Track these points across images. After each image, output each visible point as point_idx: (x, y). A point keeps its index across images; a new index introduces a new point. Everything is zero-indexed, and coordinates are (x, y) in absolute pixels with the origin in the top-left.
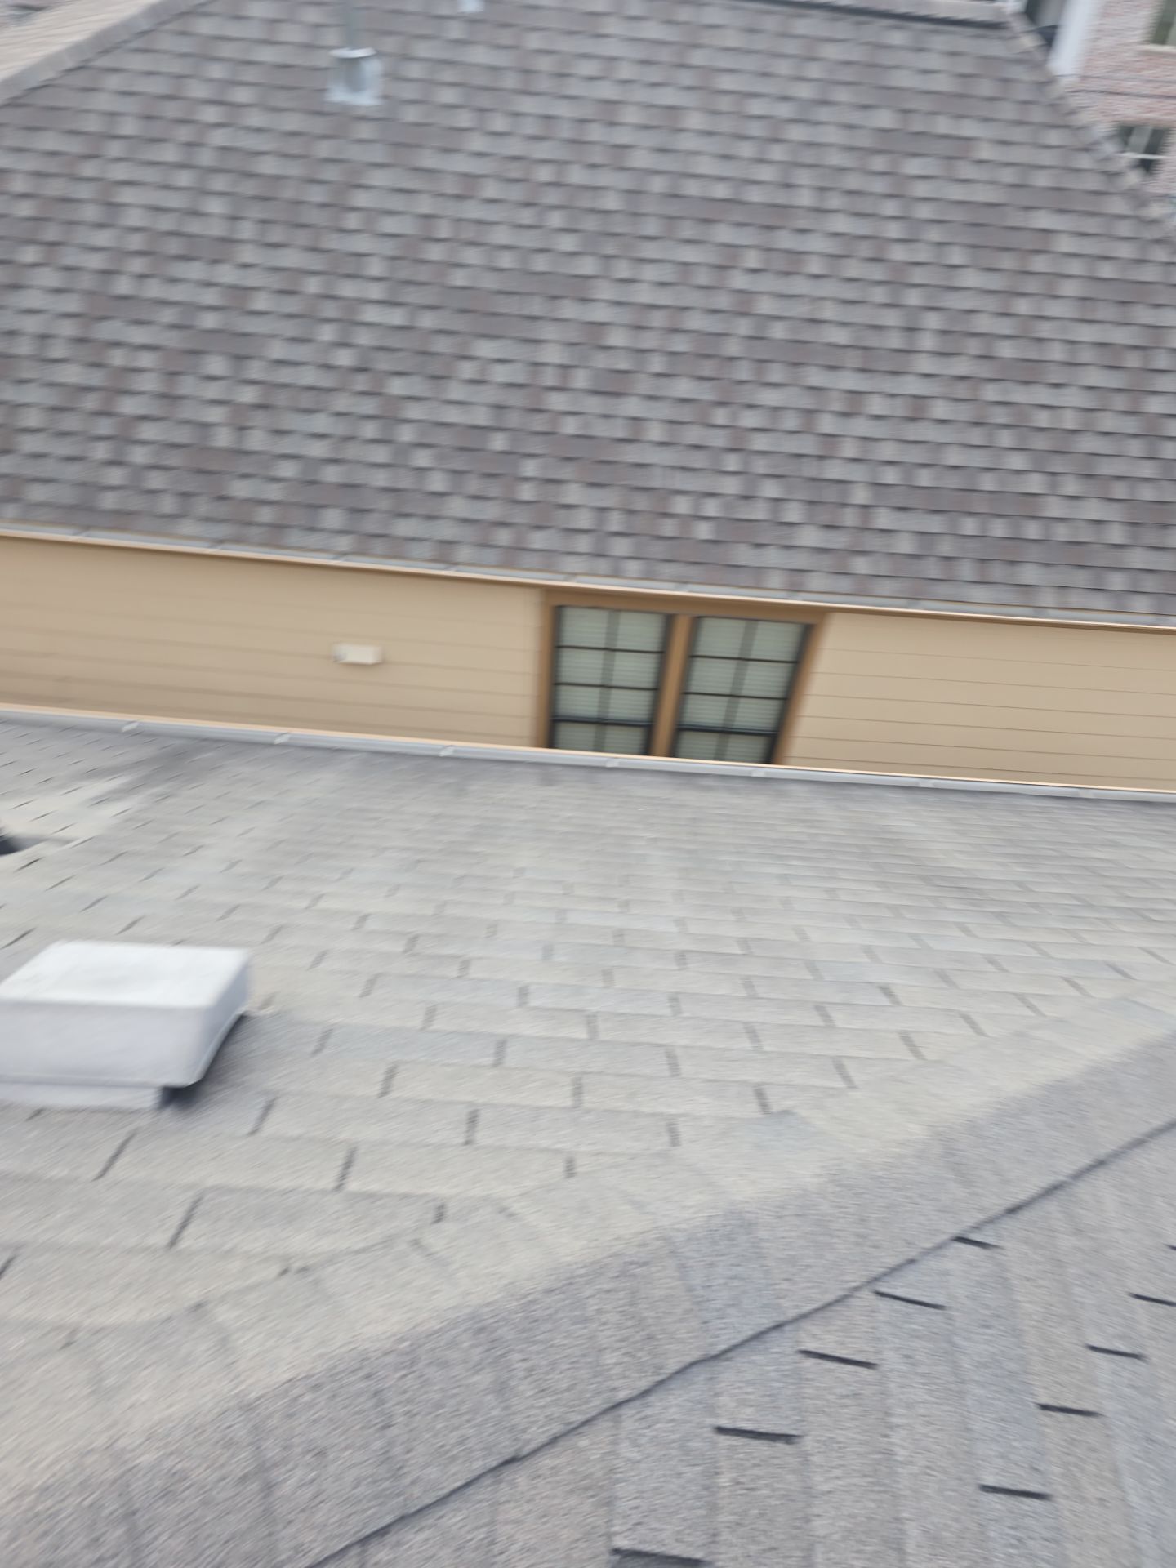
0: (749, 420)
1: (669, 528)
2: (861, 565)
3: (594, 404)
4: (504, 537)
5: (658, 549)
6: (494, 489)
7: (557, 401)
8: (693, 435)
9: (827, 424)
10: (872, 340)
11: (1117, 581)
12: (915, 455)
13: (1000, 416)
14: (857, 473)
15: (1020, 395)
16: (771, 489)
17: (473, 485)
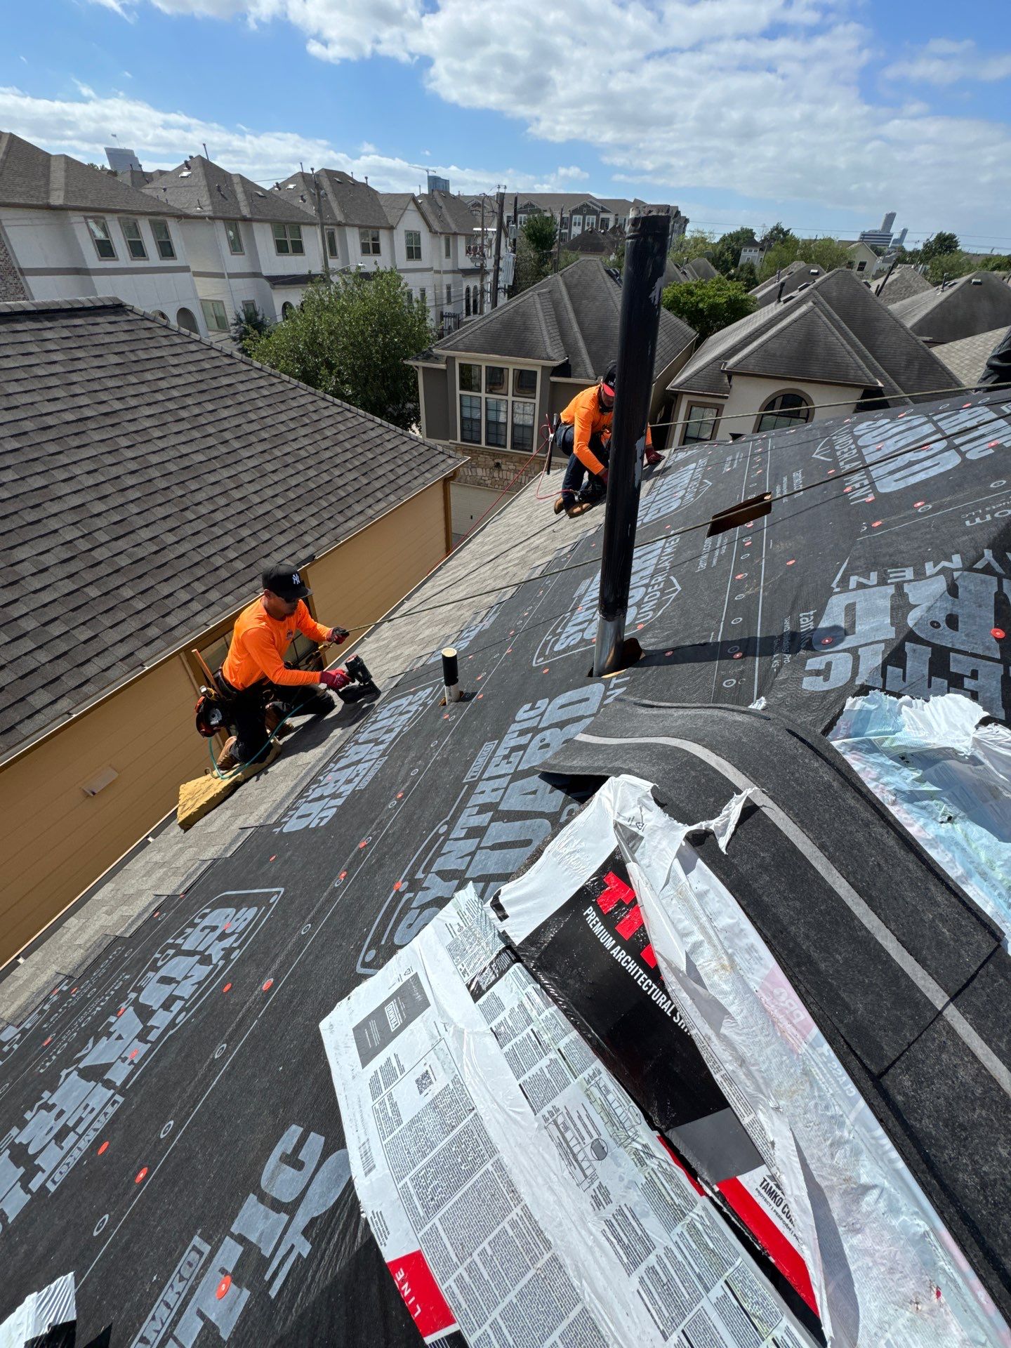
0: (203, 510)
1: (224, 574)
2: (308, 539)
3: (122, 545)
4: (153, 632)
5: (230, 585)
6: (121, 615)
7: (99, 554)
8: (188, 530)
9: (237, 494)
10: (214, 453)
11: (379, 495)
12: (279, 489)
13: (289, 459)
14: (267, 507)
15: (287, 449)
16: (245, 532)
17: (107, 621)
